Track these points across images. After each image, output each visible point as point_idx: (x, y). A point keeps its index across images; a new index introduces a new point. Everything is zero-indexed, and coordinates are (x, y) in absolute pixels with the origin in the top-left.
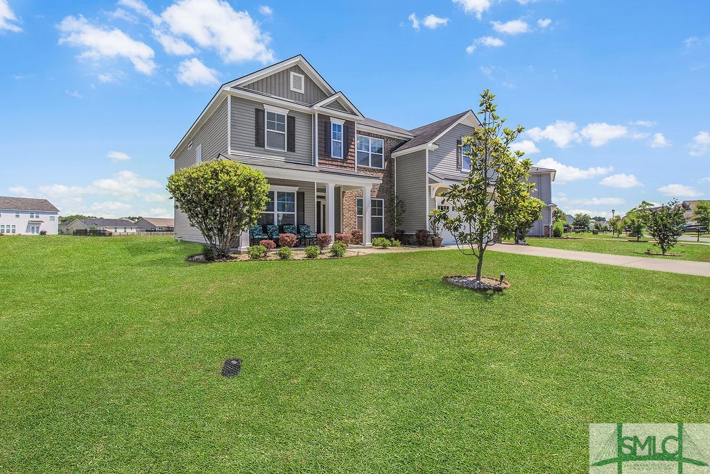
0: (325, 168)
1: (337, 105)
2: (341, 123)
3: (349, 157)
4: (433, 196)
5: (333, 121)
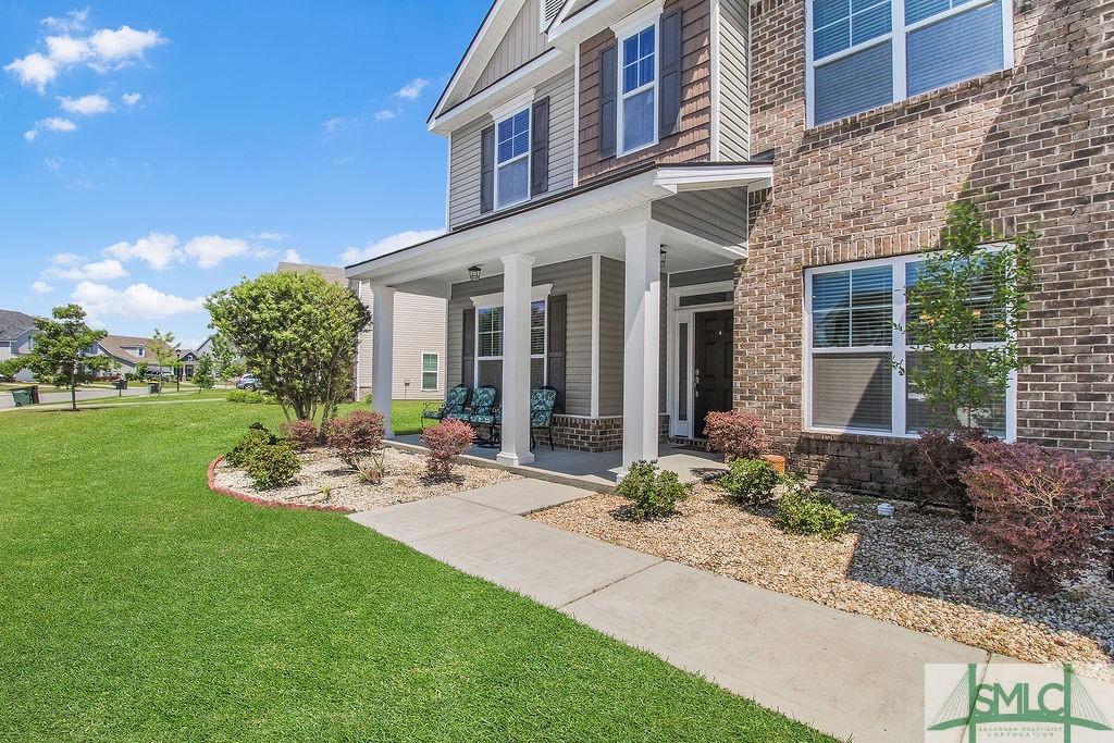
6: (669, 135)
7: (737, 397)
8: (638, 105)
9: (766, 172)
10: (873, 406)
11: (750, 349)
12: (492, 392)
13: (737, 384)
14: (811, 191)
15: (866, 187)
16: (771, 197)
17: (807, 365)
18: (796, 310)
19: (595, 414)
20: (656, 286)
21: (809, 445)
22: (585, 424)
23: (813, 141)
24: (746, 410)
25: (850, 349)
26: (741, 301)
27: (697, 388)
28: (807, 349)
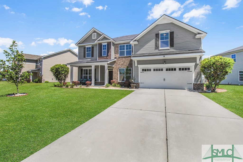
0: (100, 60)
1: (105, 38)
2: (106, 44)
3: (109, 55)
4: (136, 65)
5: (103, 44)
6: (107, 55)
7: (113, 79)
8: (105, 52)
9: (116, 60)
10: (123, 80)
11: (114, 75)
12: (86, 79)
13: (113, 78)
14: (119, 62)
15: (123, 62)
16: (116, 62)
17: (119, 76)
18: (118, 72)
19: (99, 81)
20: (107, 70)
21: (119, 83)
22: (98, 82)
23: (119, 58)
24: (114, 80)
25: (122, 75)
26: (113, 70)
27: (109, 79)
28: (119, 75)
